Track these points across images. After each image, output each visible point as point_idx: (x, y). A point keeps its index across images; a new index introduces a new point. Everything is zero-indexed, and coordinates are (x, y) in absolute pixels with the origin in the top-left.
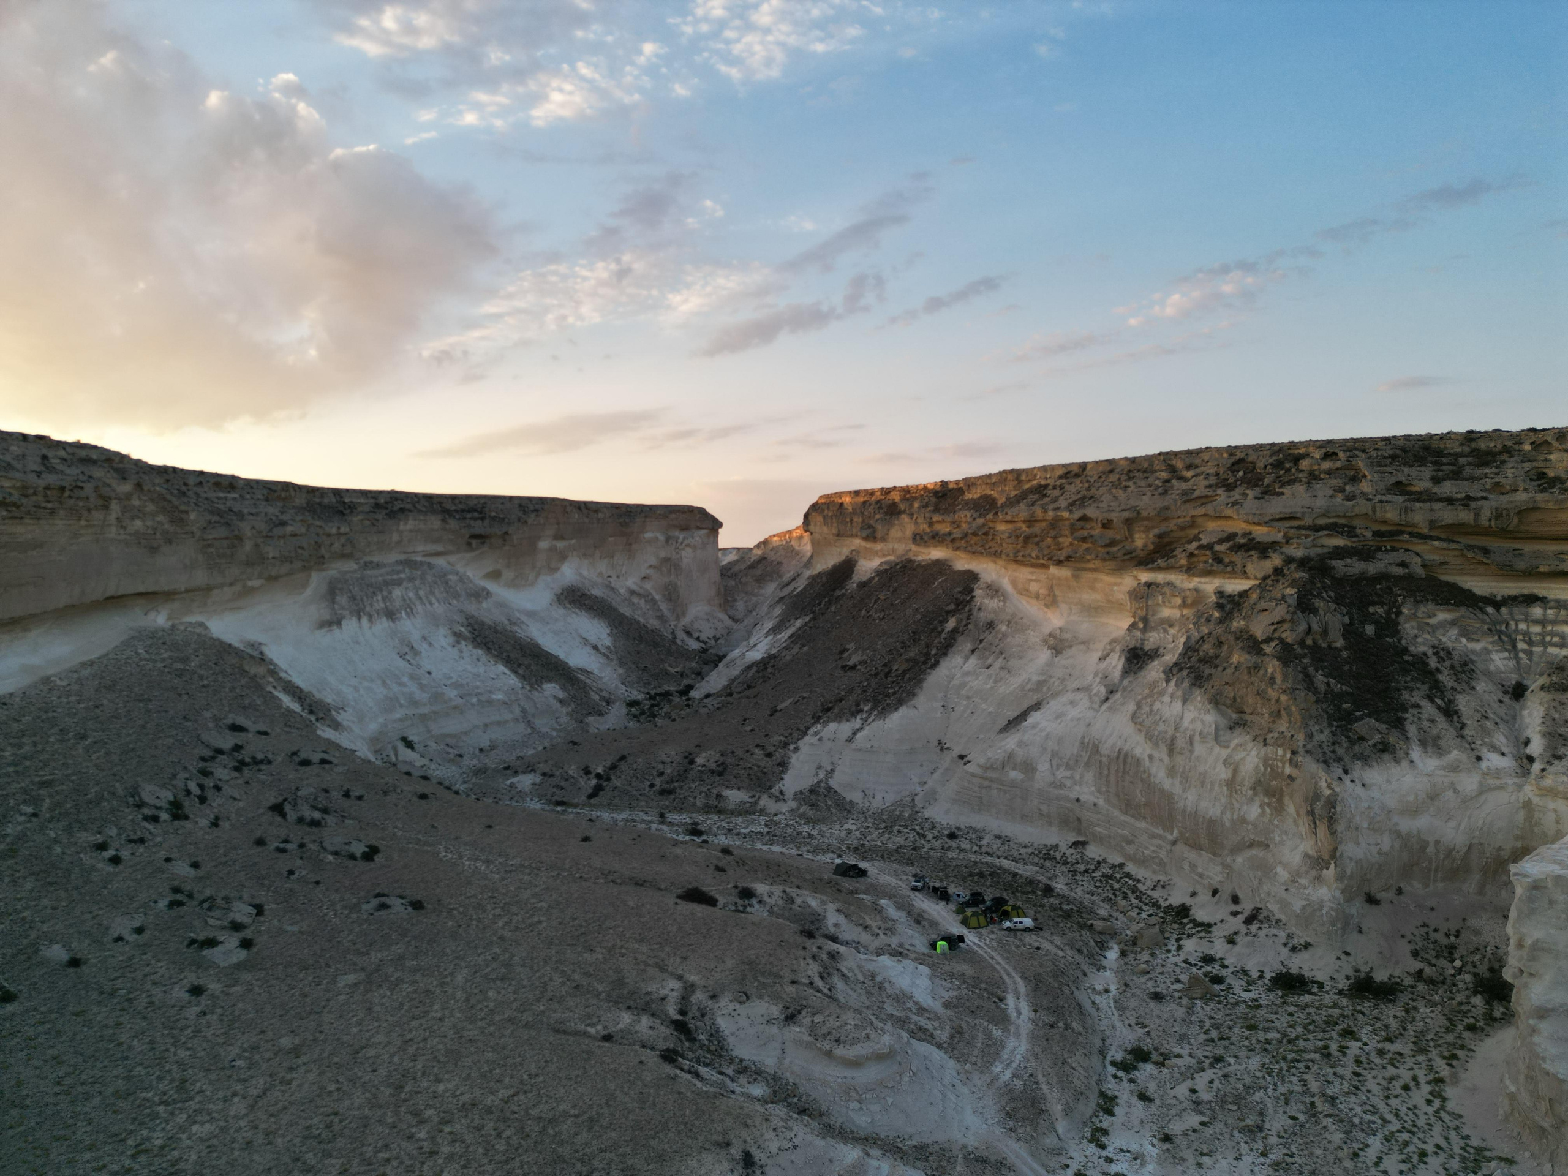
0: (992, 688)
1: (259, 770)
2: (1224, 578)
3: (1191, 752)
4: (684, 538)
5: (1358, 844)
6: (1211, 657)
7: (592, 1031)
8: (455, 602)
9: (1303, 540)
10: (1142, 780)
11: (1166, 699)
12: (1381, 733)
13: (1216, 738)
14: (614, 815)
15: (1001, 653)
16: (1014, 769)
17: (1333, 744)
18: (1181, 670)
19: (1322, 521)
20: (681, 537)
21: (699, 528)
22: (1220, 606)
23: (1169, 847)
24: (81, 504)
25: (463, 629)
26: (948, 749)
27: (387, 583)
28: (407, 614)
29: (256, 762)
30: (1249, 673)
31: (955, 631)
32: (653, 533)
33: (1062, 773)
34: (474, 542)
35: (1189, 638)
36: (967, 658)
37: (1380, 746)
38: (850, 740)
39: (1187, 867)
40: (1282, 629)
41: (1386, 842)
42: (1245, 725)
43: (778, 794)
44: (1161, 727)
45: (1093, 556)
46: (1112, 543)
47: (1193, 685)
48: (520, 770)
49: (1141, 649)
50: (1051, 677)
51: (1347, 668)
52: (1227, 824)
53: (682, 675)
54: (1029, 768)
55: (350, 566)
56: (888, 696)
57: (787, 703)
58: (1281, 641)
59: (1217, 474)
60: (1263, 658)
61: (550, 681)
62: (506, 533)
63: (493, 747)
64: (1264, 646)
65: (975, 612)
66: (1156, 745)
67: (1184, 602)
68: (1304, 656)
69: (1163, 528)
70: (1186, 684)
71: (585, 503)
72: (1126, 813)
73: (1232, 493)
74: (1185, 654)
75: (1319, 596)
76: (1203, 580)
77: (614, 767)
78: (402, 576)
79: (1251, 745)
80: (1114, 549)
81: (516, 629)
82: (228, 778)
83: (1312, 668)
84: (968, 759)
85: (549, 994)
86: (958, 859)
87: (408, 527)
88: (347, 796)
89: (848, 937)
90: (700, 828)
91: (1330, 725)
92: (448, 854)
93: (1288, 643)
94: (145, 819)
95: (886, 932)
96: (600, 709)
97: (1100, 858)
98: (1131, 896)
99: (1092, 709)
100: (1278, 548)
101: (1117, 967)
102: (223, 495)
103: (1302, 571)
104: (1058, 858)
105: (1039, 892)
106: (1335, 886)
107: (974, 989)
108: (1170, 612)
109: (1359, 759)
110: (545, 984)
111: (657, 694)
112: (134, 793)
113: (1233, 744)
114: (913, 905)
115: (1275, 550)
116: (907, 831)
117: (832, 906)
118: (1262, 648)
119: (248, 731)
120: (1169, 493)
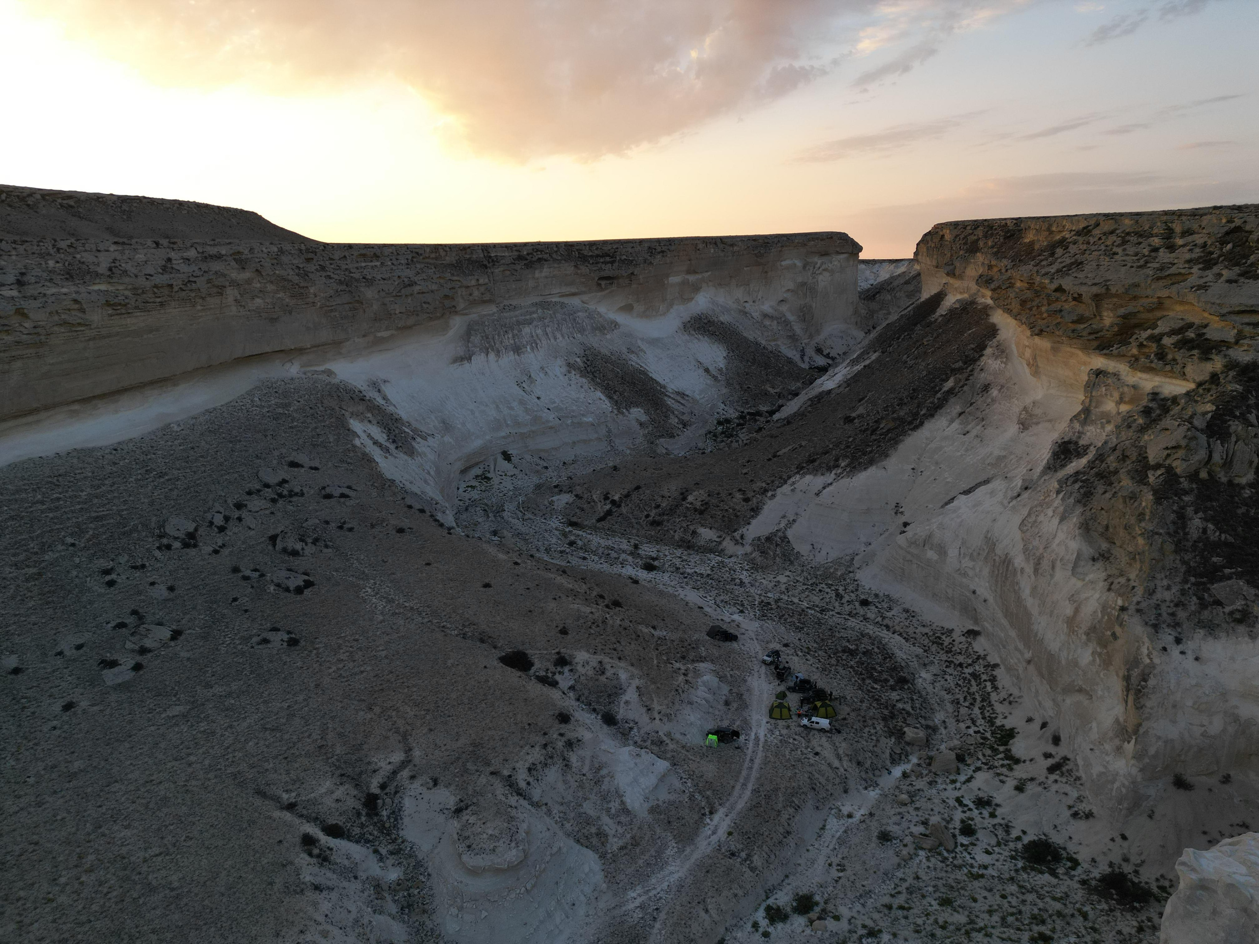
0: (962, 455)
1: (290, 502)
2: (1166, 376)
3: (1052, 576)
4: (822, 264)
5: (1174, 722)
6: (1110, 472)
7: (285, 796)
8: (579, 335)
9: (1257, 341)
10: (1014, 590)
11: (1050, 512)
12: (1246, 599)
13: (1074, 569)
15: (983, 420)
16: (931, 549)
17: (1176, 605)
18: (1075, 482)
20: (819, 262)
21: (838, 253)
22: (1147, 411)
23: (1024, 664)
24: (193, 295)
25: (578, 360)
26: (902, 513)
27: (519, 323)
28: (532, 349)
29: (292, 494)
30: (1125, 502)
31: (951, 392)
32: (792, 260)
33: (967, 563)
34: (603, 283)
35: (1106, 443)
36: (952, 421)
37: (1238, 616)
38: (817, 494)
39: (1033, 690)
40: (1176, 456)
41: (1216, 725)
42: (1108, 559)
43: (738, 538)
44: (1036, 543)
45: (1061, 333)
46: (1080, 320)
47: (1079, 501)
48: (564, 489)
49: (1076, 443)
50: (1011, 453)
52: (1063, 662)
53: (779, 397)
54: (942, 551)
55: (493, 309)
56: (864, 454)
57: (786, 450)
58: (1170, 470)
59: (1205, 245)
60: (1142, 487)
61: (637, 406)
62: (632, 274)
63: (574, 462)
64: (1150, 474)
65: (976, 373)
66: (1027, 560)
67: (1121, 398)
68: (1186, 493)
69: (1131, 308)
70: (1072, 500)
71: (722, 240)
72: (1006, 617)
73: (1208, 272)
74: (1093, 462)
75: (1244, 418)
76: (1144, 376)
77: (627, 496)
78: (535, 316)
79: (1101, 584)
80: (1082, 326)
81: (633, 357)
82: (258, 509)
83: (1192, 508)
84: (908, 528)
85: (292, 751)
86: (853, 629)
87: (543, 274)
88: (341, 528)
89: (631, 715)
90: (656, 563)
91: (1185, 581)
92: (369, 590)
93: (1176, 474)
94: (159, 548)
95: (664, 718)
96: (674, 431)
97: (982, 653)
98: (978, 704)
99: (1002, 503)
100: (1224, 349)
101: (886, 790)
102: (363, 264)
103: (1239, 382)
104: (946, 644)
105: (892, 682)
106: (1133, 762)
107: (697, 796)
108: (1109, 406)
109: (1205, 627)
110: (299, 740)
111: (749, 413)
112: (161, 526)
113: (1087, 579)
114: (746, 681)
115: (1220, 352)
116: (829, 590)
117: (636, 682)
118: (1147, 475)
119: (302, 467)
120: (1149, 265)
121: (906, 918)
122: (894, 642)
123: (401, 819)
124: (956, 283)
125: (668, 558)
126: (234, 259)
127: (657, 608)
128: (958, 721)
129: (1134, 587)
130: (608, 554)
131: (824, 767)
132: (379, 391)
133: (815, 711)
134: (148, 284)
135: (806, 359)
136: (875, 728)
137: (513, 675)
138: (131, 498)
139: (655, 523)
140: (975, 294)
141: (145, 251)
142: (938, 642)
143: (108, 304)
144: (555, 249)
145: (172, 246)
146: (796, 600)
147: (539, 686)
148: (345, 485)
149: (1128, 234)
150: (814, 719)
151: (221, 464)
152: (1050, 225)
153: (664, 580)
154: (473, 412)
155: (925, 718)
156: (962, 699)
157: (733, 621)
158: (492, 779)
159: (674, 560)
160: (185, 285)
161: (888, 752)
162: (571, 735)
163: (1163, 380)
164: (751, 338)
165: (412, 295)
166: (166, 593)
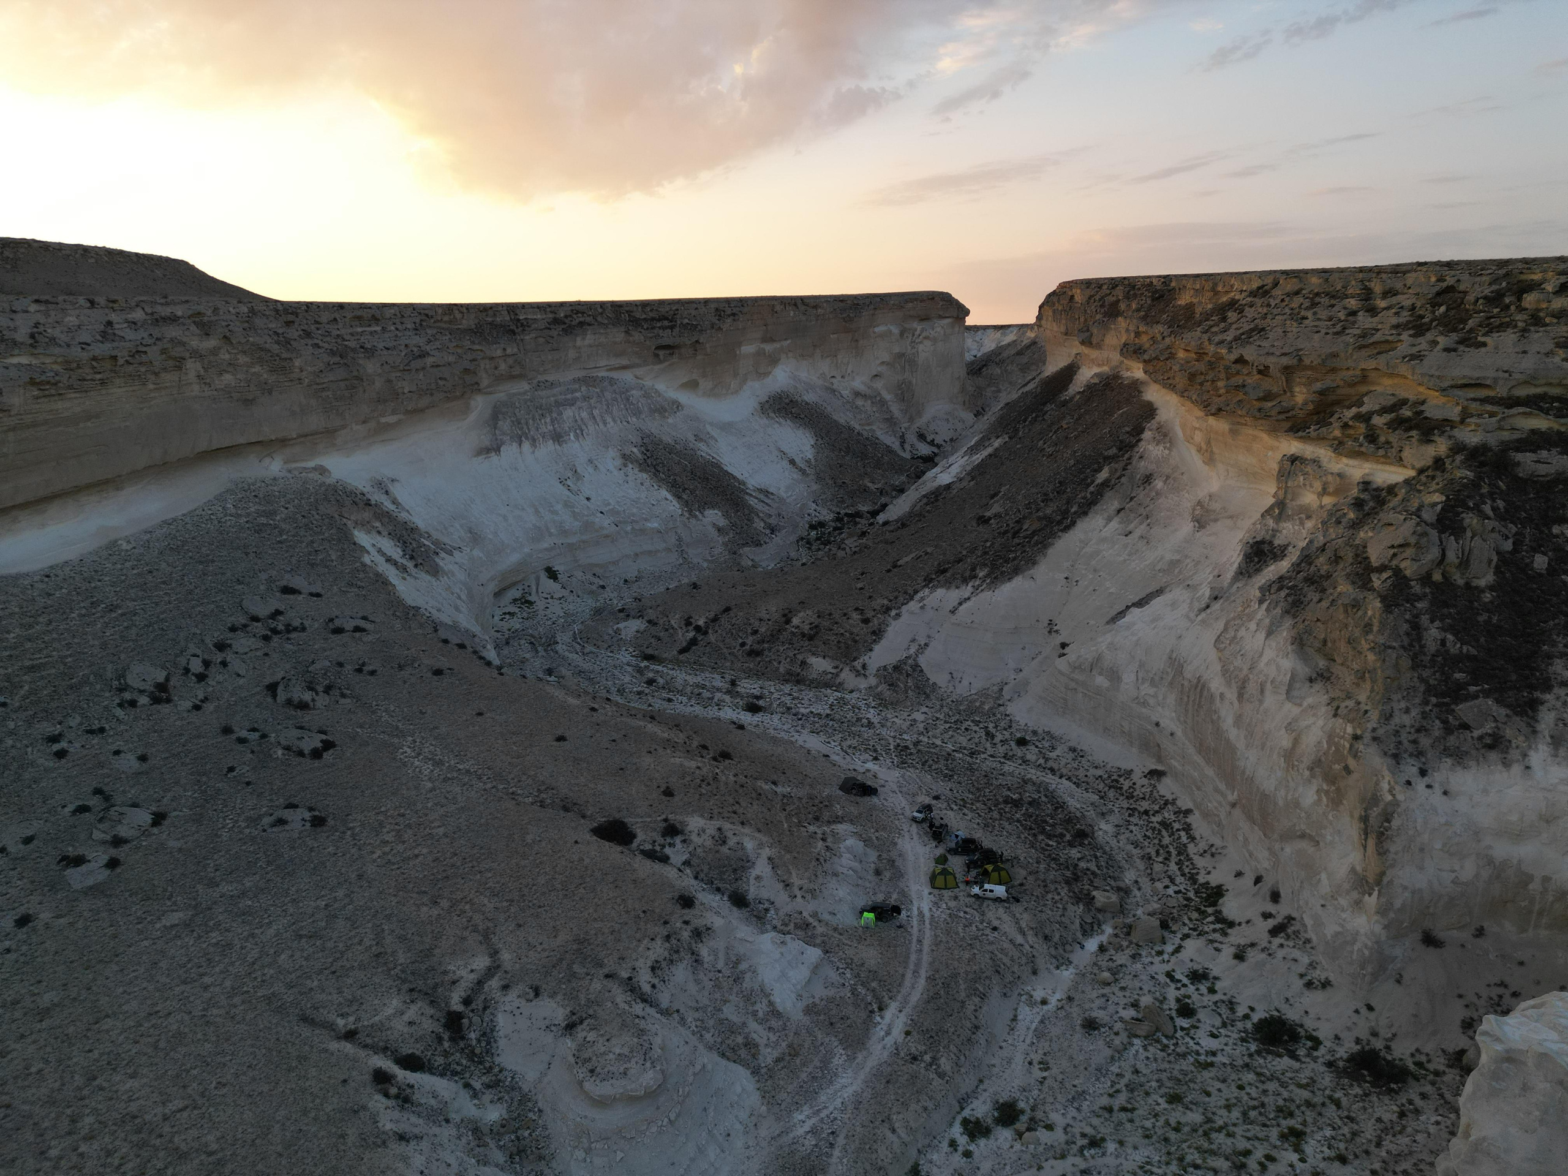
0: (1125, 561)
1: (288, 639)
2: (1378, 462)
3: (1261, 702)
4: (923, 330)
5: (1421, 868)
6: (1322, 576)
7: (341, 1022)
8: (634, 419)
9: (1486, 420)
10: (1213, 721)
11: (1253, 626)
12: (1496, 721)
13: (1288, 692)
14: (688, 678)
15: (1147, 517)
16: (1100, 674)
17: (1418, 731)
18: (1280, 589)
19: (1522, 392)
20: (919, 328)
21: (941, 317)
22: (1358, 504)
23: (1228, 808)
24: (143, 369)
25: (635, 450)
26: (1057, 631)
27: (558, 404)
28: (577, 437)
29: (289, 629)
30: (1346, 611)
31: (1106, 484)
32: (884, 326)
33: (1146, 689)
34: (661, 353)
35: (1311, 542)
36: (1109, 520)
37: (1488, 741)
38: (953, 612)
39: (1241, 838)
40: (1404, 555)
41: (1468, 870)
42: (1328, 679)
44: (1238, 662)
45: (1244, 412)
46: (1268, 397)
47: (1287, 612)
48: (632, 613)
49: (1271, 543)
50: (1186, 557)
51: (1482, 618)
52: (1281, 803)
53: (881, 493)
54: (1114, 676)
55: (524, 386)
56: (1007, 561)
57: (908, 559)
58: (1397, 572)
59: (1413, 308)
60: (1366, 593)
61: (713, 508)
62: (697, 342)
63: (638, 579)
64: (1374, 577)
65: (1134, 461)
66: (1228, 684)
67: (1324, 489)
68: (1420, 599)
69: (1328, 382)
70: (1278, 611)
71: (803, 300)
72: (1200, 752)
73: (1420, 340)
74: (1299, 565)
75: (1477, 510)
76: (1352, 462)
77: (715, 619)
78: (578, 394)
79: (1324, 709)
80: (1270, 404)
81: (701, 445)
82: (247, 650)
83: (1427, 616)
84: (1066, 650)
85: (340, 964)
86: (1012, 774)
87: (587, 342)
88: (359, 671)
89: (764, 894)
90: (761, 703)
91: (1426, 702)
92: (408, 750)
93: (1405, 577)
94: (120, 705)
95: (806, 895)
96: (760, 538)
97: (1170, 797)
98: (1174, 858)
99: (1188, 617)
100: (1448, 429)
101: (1082, 968)
102: (360, 330)
103: (1469, 468)
104: (1125, 787)
105: (1068, 837)
106: (1376, 918)
107: (860, 989)
108: (1309, 498)
109: (1451, 756)
110: (348, 948)
111: (846, 514)
112: (121, 676)
113: (1305, 704)
114: (896, 844)
115: (1444, 432)
116: (977, 728)
117: (766, 852)
118: (1371, 579)
119: (300, 593)
120: (1347, 331)
121: (1131, 1121)
122: (1063, 788)
123: (495, 1041)
124: (1094, 354)
125: (775, 695)
126: (194, 322)
127: (773, 759)
128: (1152, 879)
129: (1366, 712)
130: (699, 694)
131: (1006, 945)
132: (387, 493)
133: (984, 877)
134: (85, 356)
135: (907, 447)
136: (1059, 894)
137: (613, 851)
138: (76, 640)
139: (753, 653)
140: (1117, 367)
141: (77, 312)
142: (1115, 785)
143: (33, 382)
144: (600, 310)
145: (111, 305)
146: (938, 742)
147: (648, 863)
148: (360, 615)
149: (1317, 294)
150: (987, 886)
151: (191, 592)
152: (1215, 285)
153: (773, 723)
154: (505, 518)
155: (1115, 879)
156: (1153, 854)
157: (868, 771)
158: (610, 984)
159: (783, 699)
160: (133, 356)
161: (1077, 921)
162: (698, 922)
163: (1375, 466)
164: (842, 421)
165: (423, 368)
166: (135, 765)
